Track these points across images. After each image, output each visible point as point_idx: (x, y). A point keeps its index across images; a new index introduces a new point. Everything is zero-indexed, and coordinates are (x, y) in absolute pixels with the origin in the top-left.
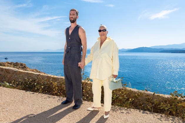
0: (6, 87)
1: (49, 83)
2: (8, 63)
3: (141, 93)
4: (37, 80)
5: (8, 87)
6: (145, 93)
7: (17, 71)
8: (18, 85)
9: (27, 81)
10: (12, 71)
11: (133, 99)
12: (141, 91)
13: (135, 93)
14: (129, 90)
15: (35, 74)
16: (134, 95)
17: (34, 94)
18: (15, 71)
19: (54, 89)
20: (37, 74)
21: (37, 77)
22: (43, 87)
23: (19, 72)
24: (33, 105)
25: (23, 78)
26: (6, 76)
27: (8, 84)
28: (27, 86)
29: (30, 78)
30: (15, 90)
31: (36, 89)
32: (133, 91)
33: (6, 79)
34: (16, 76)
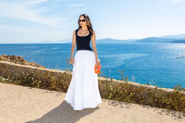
0: (2, 82)
1: (46, 77)
4: (34, 75)
5: (4, 82)
6: (147, 87)
7: (14, 65)
8: (14, 80)
9: (24, 76)
10: (8, 66)
11: (134, 94)
12: (143, 85)
13: (137, 87)
14: (130, 84)
15: (32, 69)
16: (136, 89)
17: (31, 89)
18: (11, 66)
19: (52, 84)
20: (34, 69)
21: (34, 72)
22: (40, 82)
23: (16, 66)
24: (30, 100)
25: (20, 73)
26: (2, 71)
27: (4, 79)
28: (24, 81)
29: (27, 72)
30: (11, 85)
31: (33, 84)
33: (2, 73)
34: (12, 71)
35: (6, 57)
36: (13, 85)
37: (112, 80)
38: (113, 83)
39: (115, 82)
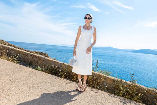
0: (38, 70)
1: (70, 71)
2: (36, 52)
3: (150, 90)
4: (61, 68)
5: (40, 71)
6: (153, 91)
8: (46, 70)
9: (54, 68)
10: (43, 59)
12: (149, 88)
13: (144, 89)
14: (138, 86)
15: (59, 63)
16: (143, 91)
17: (58, 78)
18: (45, 59)
19: (74, 77)
20: (61, 63)
21: (61, 66)
22: (65, 74)
23: (48, 60)
24: (59, 87)
25: (51, 65)
26: (39, 62)
27: (40, 68)
28: (53, 71)
29: (55, 65)
30: (45, 73)
31: (60, 74)
32: (142, 88)
33: (38, 64)
34: (45, 63)
35: (37, 52)
36: (46, 73)
37: (121, 80)
38: (122, 83)
39: (124, 82)
